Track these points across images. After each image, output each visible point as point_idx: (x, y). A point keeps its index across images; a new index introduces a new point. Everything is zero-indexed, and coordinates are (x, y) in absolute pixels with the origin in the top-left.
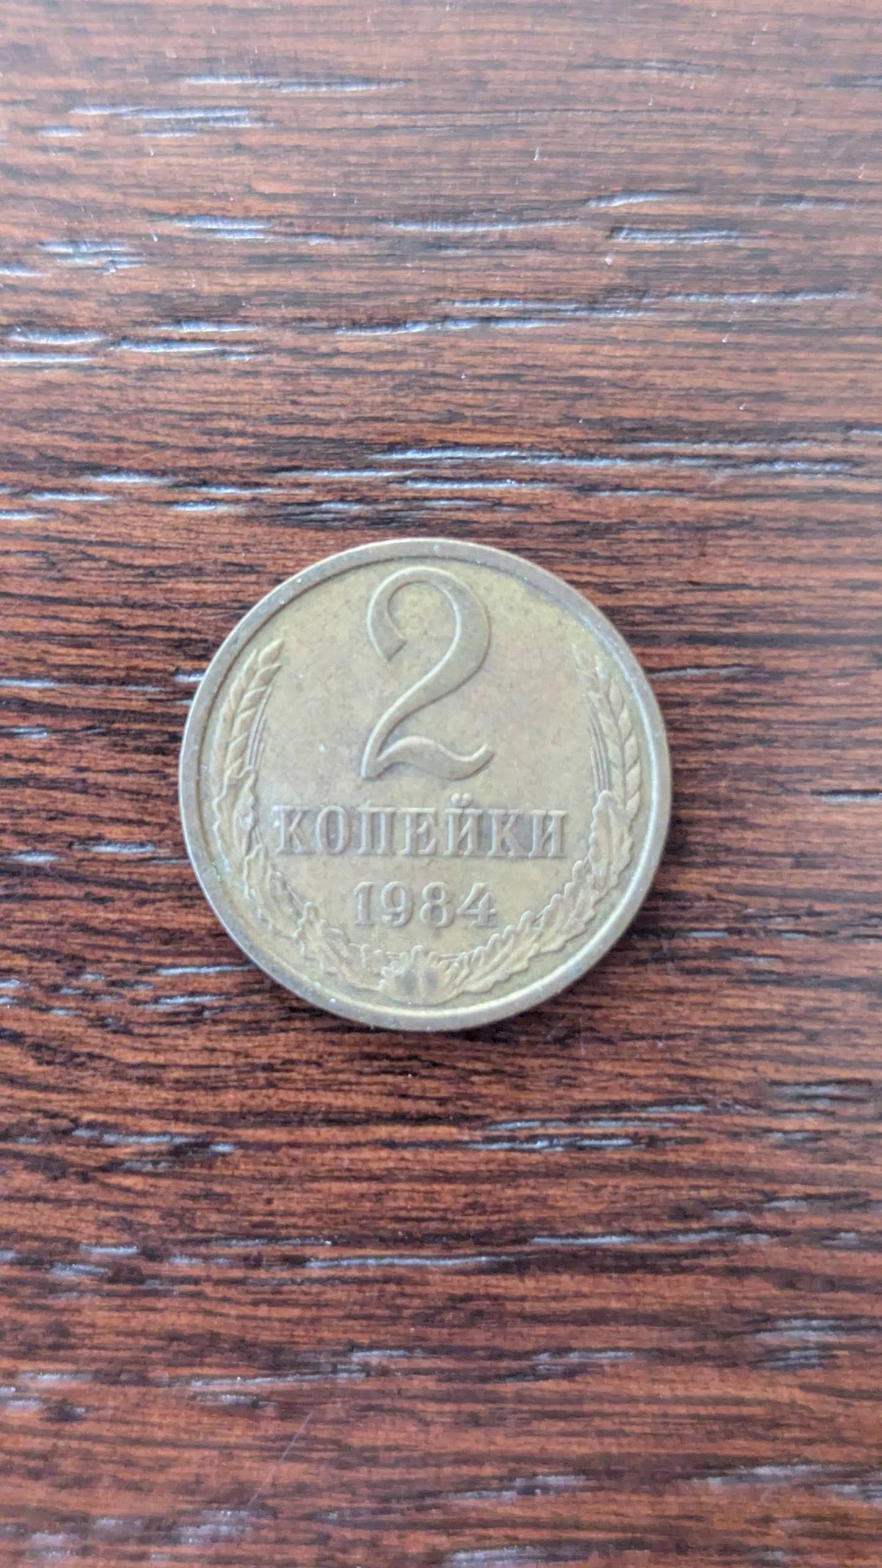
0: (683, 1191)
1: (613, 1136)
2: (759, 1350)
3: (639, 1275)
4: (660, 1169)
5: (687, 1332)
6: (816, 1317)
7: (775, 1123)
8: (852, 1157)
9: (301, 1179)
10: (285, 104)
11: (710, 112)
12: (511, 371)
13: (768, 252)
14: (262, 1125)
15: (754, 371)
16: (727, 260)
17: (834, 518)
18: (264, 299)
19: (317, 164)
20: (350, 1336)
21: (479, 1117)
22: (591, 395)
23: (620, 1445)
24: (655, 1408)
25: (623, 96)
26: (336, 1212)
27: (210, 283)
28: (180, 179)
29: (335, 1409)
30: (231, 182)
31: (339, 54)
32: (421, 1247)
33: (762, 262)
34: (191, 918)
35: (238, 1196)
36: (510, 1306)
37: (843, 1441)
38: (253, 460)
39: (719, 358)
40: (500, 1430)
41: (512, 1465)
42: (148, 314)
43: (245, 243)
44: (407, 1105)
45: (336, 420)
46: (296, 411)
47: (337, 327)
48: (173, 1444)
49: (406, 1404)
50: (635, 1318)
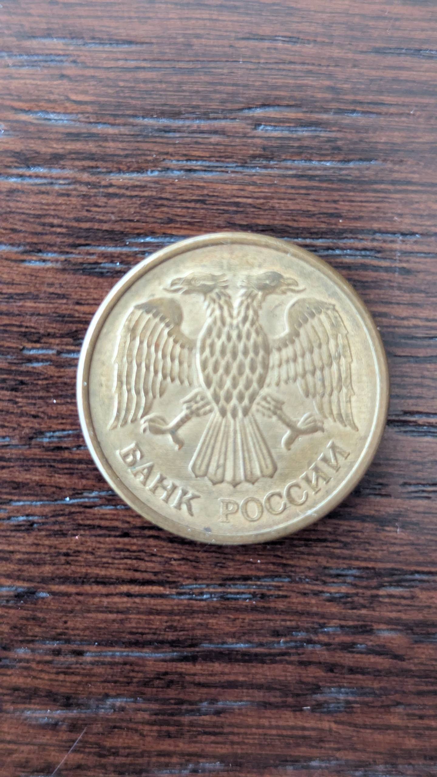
0: (278, 622)
1: (243, 593)
2: (314, 703)
3: (254, 664)
4: (266, 610)
5: (278, 693)
6: (344, 687)
7: (326, 589)
8: (364, 607)
9: (82, 611)
10: (87, 54)
11: (308, 64)
12: (201, 198)
13: (336, 139)
14: (63, 583)
15: (327, 201)
16: (315, 143)
17: (365, 279)
18: (73, 156)
19: (103, 86)
20: (106, 691)
21: (174, 582)
22: (241, 212)
23: (242, 749)
24: (260, 731)
25: (262, 55)
26: (100, 628)
27: (46, 147)
28: (32, 92)
29: (97, 728)
30: (58, 94)
31: (117, 28)
32: (143, 647)
33: (333, 144)
34: (28, 476)
35: (49, 619)
36: (188, 678)
37: (355, 750)
38: (65, 240)
39: (308, 194)
40: (182, 740)
41: (187, 758)
42: (12, 162)
43: (64, 126)
44: (138, 575)
45: (110, 220)
46: (89, 215)
47: (111, 172)
48: (14, 742)
49: (134, 726)
50: (252, 686)
